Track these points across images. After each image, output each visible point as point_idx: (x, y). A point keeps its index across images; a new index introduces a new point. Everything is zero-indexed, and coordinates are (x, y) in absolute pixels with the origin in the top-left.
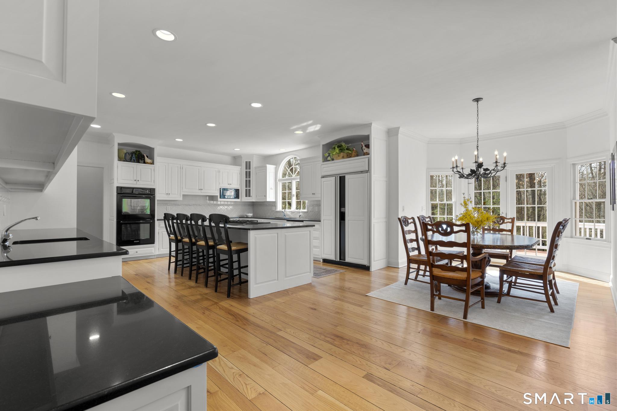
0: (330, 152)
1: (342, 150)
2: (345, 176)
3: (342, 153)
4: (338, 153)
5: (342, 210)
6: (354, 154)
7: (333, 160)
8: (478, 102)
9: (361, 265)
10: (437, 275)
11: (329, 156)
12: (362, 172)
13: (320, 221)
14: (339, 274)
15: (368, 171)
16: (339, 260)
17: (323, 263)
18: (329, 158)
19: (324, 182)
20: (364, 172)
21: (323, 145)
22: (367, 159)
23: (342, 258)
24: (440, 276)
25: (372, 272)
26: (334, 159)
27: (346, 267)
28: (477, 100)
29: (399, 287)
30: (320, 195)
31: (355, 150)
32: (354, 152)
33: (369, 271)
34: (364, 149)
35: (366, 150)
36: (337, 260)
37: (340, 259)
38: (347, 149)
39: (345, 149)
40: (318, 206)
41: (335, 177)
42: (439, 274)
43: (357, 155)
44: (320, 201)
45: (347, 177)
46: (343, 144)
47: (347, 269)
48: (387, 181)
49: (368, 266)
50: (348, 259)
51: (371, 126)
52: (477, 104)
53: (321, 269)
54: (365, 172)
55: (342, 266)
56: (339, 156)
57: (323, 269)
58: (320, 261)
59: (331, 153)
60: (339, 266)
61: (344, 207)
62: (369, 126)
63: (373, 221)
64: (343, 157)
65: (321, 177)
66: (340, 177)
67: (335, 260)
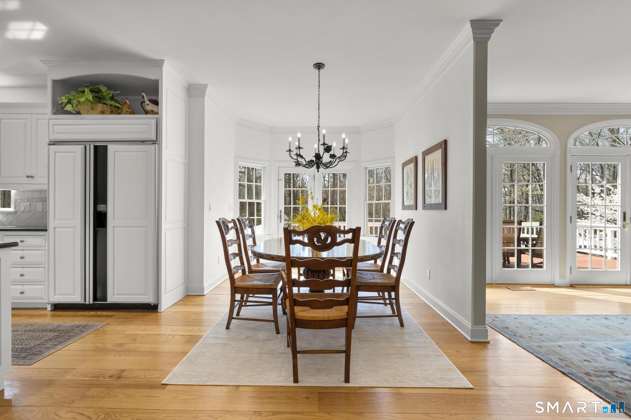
0: (72, 97)
1: (100, 99)
2: (106, 147)
3: (101, 105)
4: (90, 101)
5: (101, 208)
6: (125, 109)
7: (78, 113)
8: (319, 70)
9: (140, 304)
10: (303, 319)
11: (69, 102)
12: (143, 141)
13: (46, 230)
14: (91, 335)
15: (156, 141)
16: (91, 302)
17: (54, 313)
18: (69, 108)
19: (57, 154)
20: (146, 142)
21: (55, 82)
22: (153, 122)
23: (99, 295)
24: (309, 319)
25: (162, 314)
26: (82, 112)
27: (109, 313)
28: (319, 66)
29: (217, 338)
30: (47, 179)
31: (128, 103)
32: (125, 106)
33: (157, 312)
34: (148, 105)
35: (150, 107)
36: (87, 302)
37: (95, 299)
38: (112, 99)
39: (108, 98)
40: (42, 201)
41: (83, 146)
42: (306, 316)
43: (133, 113)
44: (46, 192)
45: (111, 148)
46: (104, 89)
47: (111, 316)
48: (185, 164)
49: (154, 305)
50: (112, 298)
51: (162, 66)
52: (319, 72)
53: (46, 331)
54: (151, 143)
55: (99, 313)
56: (93, 109)
57: (50, 331)
58: (46, 309)
59: (74, 99)
60: (93, 313)
61: (105, 202)
62: (158, 64)
63: (165, 226)
64: (103, 113)
65: (48, 142)
66: (96, 147)
67: (83, 302)
